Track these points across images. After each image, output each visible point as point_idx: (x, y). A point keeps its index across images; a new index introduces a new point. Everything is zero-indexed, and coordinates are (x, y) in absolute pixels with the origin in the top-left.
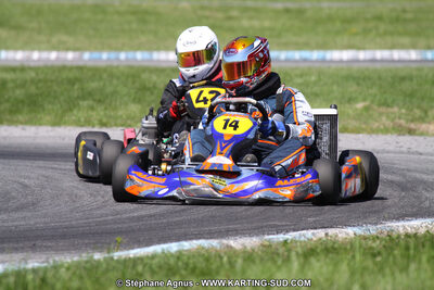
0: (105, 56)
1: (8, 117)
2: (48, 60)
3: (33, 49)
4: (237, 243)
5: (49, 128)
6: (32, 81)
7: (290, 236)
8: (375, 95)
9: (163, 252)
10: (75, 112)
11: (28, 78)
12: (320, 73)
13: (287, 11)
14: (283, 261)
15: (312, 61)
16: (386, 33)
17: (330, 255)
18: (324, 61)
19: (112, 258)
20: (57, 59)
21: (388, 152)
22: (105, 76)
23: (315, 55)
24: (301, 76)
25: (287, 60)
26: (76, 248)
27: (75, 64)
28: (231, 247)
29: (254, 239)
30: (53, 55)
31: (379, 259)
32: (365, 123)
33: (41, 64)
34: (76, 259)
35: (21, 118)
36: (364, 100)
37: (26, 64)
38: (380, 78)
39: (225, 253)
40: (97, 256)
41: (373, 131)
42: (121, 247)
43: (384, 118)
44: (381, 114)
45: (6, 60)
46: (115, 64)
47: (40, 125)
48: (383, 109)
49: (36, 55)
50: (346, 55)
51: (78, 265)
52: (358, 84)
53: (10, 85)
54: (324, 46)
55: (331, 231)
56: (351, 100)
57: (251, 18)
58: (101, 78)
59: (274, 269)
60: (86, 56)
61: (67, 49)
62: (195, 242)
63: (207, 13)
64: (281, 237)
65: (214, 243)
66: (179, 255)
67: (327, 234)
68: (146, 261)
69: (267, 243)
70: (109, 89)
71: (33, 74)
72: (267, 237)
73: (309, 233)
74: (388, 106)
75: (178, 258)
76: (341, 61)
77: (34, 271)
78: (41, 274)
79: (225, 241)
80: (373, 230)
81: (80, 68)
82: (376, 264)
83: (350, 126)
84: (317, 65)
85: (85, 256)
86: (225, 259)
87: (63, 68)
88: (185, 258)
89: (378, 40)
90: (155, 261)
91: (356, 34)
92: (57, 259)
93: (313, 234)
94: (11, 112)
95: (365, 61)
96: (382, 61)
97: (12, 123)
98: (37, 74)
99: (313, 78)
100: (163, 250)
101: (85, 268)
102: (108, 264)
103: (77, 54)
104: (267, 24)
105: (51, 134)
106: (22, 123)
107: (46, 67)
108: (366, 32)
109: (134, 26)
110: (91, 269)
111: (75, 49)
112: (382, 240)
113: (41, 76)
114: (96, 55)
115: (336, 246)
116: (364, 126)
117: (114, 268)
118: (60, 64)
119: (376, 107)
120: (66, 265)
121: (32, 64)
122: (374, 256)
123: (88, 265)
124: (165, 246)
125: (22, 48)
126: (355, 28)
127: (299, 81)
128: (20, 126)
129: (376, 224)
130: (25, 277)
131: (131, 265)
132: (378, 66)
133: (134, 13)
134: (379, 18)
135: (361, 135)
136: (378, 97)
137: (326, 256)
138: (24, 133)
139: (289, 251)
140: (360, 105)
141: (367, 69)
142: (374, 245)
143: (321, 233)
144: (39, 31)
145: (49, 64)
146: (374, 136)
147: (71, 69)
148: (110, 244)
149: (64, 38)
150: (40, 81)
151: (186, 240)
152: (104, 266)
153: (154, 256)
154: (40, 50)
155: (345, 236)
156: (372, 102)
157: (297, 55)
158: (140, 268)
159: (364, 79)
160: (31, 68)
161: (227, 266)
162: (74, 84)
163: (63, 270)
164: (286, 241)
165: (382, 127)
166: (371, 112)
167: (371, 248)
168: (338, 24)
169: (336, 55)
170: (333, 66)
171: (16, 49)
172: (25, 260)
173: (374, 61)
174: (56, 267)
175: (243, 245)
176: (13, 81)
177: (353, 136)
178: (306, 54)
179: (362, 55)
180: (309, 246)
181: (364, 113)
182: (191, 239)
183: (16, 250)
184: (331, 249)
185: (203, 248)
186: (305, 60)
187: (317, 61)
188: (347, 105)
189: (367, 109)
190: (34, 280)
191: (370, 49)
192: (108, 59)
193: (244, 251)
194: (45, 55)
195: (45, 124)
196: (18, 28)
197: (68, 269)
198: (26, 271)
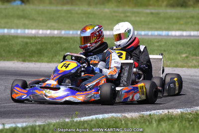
0: (71, 32)
1: (28, 58)
2: (46, 34)
3: (39, 29)
4: (128, 115)
5: (46, 64)
6: (39, 43)
7: (152, 112)
8: (190, 51)
9: (96, 119)
10: (58, 57)
11: (37, 41)
12: (166, 41)
13: (152, 13)
14: (149, 123)
15: (163, 36)
16: (195, 24)
17: (170, 121)
18: (168, 36)
19: (73, 121)
20: (50, 33)
21: (196, 76)
22: (71, 41)
23: (164, 33)
24: (158, 42)
25: (152, 35)
26: (58, 117)
27: (58, 36)
28: (126, 117)
29: (137, 114)
30: (48, 32)
31: (191, 123)
32: (186, 63)
33: (43, 36)
34: (58, 121)
35: (34, 59)
36: (186, 53)
37: (36, 35)
38: (193, 44)
39: (124, 119)
40: (67, 120)
41: (189, 67)
42: (77, 116)
43: (194, 61)
44: (193, 60)
45: (28, 34)
46: (76, 36)
47: (42, 62)
48: (194, 57)
49: (41, 32)
50: (178, 33)
51: (58, 124)
52: (183, 46)
53: (29, 44)
54: (168, 29)
55: (170, 111)
56: (180, 53)
57: (136, 16)
58: (69, 42)
59: (145, 127)
60: (63, 32)
61: (55, 29)
62: (110, 114)
63: (117, 14)
64: (148, 113)
65: (119, 115)
66: (103, 120)
67: (168, 112)
68: (88, 122)
69: (142, 115)
70: (73, 47)
71: (40, 40)
72: (142, 113)
73: (161, 111)
74: (196, 56)
75: (103, 121)
76: (175, 36)
77: (39, 126)
78: (42, 127)
79: (123, 114)
80: (189, 110)
81: (60, 38)
82: (190, 125)
83: (179, 65)
84: (165, 37)
85: (61, 120)
86: (123, 122)
87: (53, 37)
88: (106, 122)
89: (192, 27)
90: (93, 122)
91: (182, 24)
92: (49, 121)
93: (162, 112)
94: (30, 56)
95: (186, 36)
96: (194, 36)
97: (30, 61)
98: (41, 40)
99: (163, 43)
100: (96, 118)
101: (61, 125)
102: (72, 124)
103: (59, 31)
104: (143, 19)
105: (47, 66)
106: (34, 61)
107: (45, 37)
108: (186, 23)
109: (84, 19)
110: (64, 125)
111: (58, 29)
112: (193, 114)
113: (43, 41)
114: (67, 32)
115: (173, 117)
116: (185, 65)
117: (74, 125)
118: (52, 36)
119: (191, 56)
120: (53, 124)
121: (39, 36)
122: (190, 121)
123: (63, 124)
124: (97, 116)
125: (35, 29)
126: (182, 22)
127: (157, 44)
128: (34, 63)
129: (190, 108)
130: (35, 129)
131: (82, 124)
132: (192, 38)
133: (84, 14)
134: (193, 17)
135: (184, 69)
136: (192, 52)
137: (168, 121)
138: (35, 66)
139: (152, 119)
140: (184, 56)
141: (187, 39)
142: (189, 117)
143: (166, 111)
144: (42, 21)
145: (47, 35)
146: (190, 69)
147: (56, 38)
148: (72, 115)
149: (53, 24)
150: (42, 43)
151: (106, 113)
152: (70, 124)
153: (92, 120)
154: (42, 29)
155: (176, 113)
156: (189, 54)
157: (156, 33)
158: (86, 125)
159: (186, 44)
160: (38, 37)
161: (124, 125)
162: (57, 45)
163: (52, 126)
164: (150, 115)
165: (193, 65)
166: (188, 59)
167: (188, 118)
168: (174, 20)
169: (173, 33)
170: (172, 38)
171: (32, 29)
172: (35, 121)
173: (190, 36)
174: (49, 125)
175: (131, 116)
176: (31, 43)
177: (181, 69)
178: (160, 33)
179: (185, 33)
180: (161, 117)
181: (186, 59)
182: (108, 113)
183: (31, 117)
184: (170, 118)
185: (114, 117)
186: (160, 35)
187: (165, 36)
188: (178, 55)
189: (187, 57)
190: (39, 130)
191: (188, 30)
192: (73, 34)
193: (132, 119)
194: (45, 32)
195: (44, 62)
196: (33, 20)
197: (54, 125)
198: (36, 126)
